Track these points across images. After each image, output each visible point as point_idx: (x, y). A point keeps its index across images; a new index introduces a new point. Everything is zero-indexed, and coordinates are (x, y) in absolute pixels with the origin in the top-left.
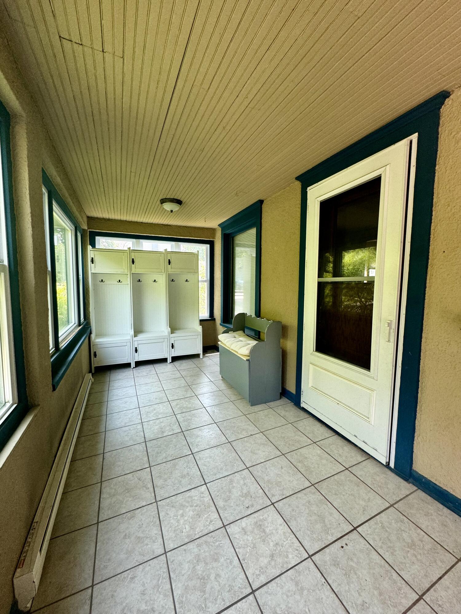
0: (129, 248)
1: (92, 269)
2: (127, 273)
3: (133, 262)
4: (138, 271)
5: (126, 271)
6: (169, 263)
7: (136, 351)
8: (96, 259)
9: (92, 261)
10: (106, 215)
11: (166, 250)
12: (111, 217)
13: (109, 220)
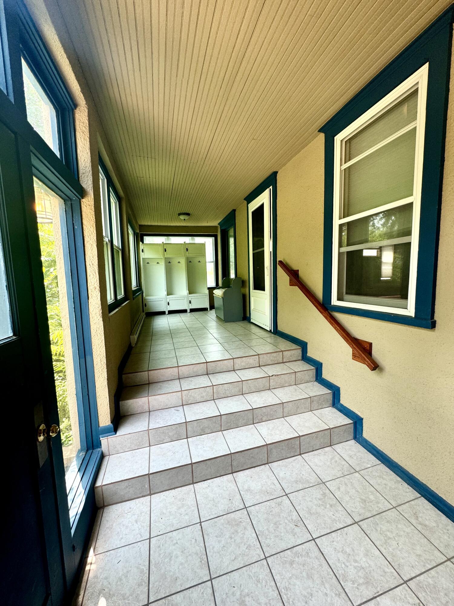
0: (163, 242)
1: (142, 256)
2: (161, 258)
3: (165, 251)
4: (168, 256)
5: (162, 257)
6: (187, 250)
7: (168, 304)
8: (145, 250)
9: (143, 251)
10: (149, 224)
11: (185, 242)
12: (152, 224)
13: (151, 226)
